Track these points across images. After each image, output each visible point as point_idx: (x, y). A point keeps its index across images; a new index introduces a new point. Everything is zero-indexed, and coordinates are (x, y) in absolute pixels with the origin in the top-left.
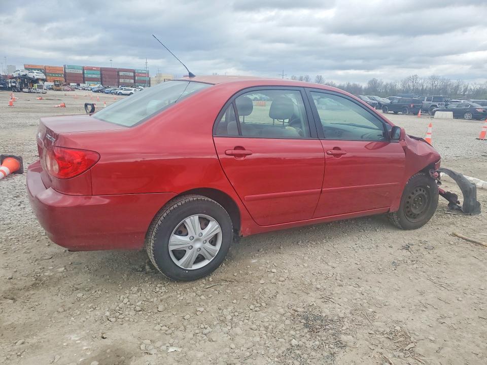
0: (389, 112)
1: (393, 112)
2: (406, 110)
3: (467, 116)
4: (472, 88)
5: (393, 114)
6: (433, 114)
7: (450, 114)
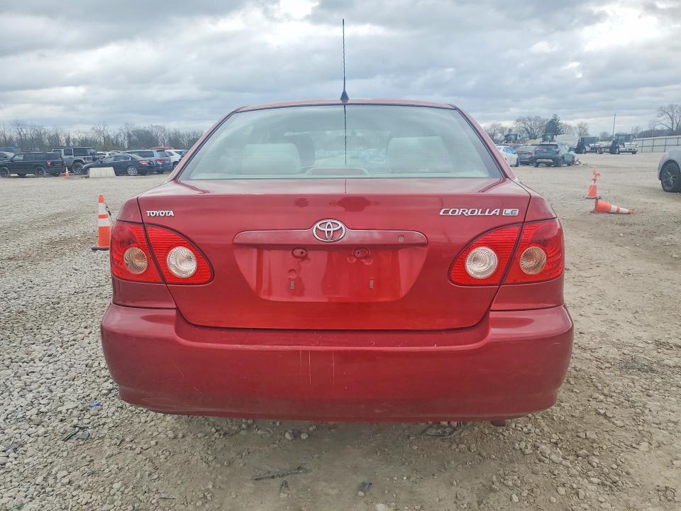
0: (12, 175)
1: (16, 175)
2: (41, 169)
3: (130, 170)
4: (76, 137)
5: (17, 177)
6: (85, 172)
7: (110, 170)
